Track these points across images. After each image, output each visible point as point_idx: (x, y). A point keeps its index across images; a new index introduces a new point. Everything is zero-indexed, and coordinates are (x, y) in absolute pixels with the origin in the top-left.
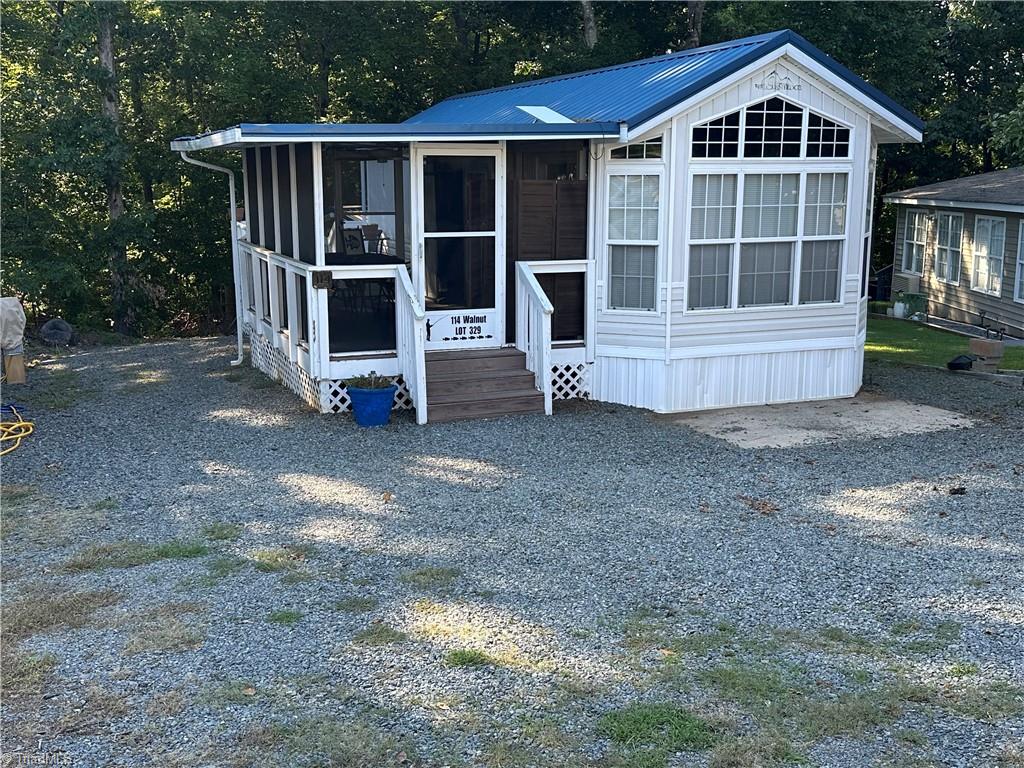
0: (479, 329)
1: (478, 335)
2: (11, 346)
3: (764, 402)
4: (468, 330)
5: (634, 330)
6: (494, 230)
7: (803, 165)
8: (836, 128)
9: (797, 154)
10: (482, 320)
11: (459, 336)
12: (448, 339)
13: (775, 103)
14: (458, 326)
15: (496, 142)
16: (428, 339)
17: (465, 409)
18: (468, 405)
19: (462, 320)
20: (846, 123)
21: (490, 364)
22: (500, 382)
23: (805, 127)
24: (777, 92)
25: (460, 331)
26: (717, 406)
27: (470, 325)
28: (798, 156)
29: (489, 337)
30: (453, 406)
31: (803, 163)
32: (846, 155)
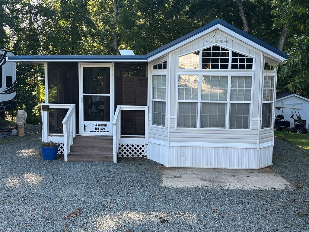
0: (104, 129)
1: (104, 131)
2: (20, 125)
3: (213, 167)
4: (100, 129)
5: (159, 133)
6: (110, 94)
7: (230, 72)
8: (246, 58)
9: (227, 68)
10: (105, 125)
11: (96, 131)
12: (92, 132)
13: (216, 48)
14: (96, 127)
15: (110, 62)
16: (85, 131)
17: (82, 157)
18: (82, 156)
19: (97, 125)
20: (250, 55)
21: (102, 142)
22: (101, 149)
23: (230, 58)
24: (216, 44)
25: (97, 129)
26: (191, 166)
27: (100, 127)
28: (228, 69)
29: (108, 132)
30: (77, 156)
31: (230, 71)
32: (252, 69)
